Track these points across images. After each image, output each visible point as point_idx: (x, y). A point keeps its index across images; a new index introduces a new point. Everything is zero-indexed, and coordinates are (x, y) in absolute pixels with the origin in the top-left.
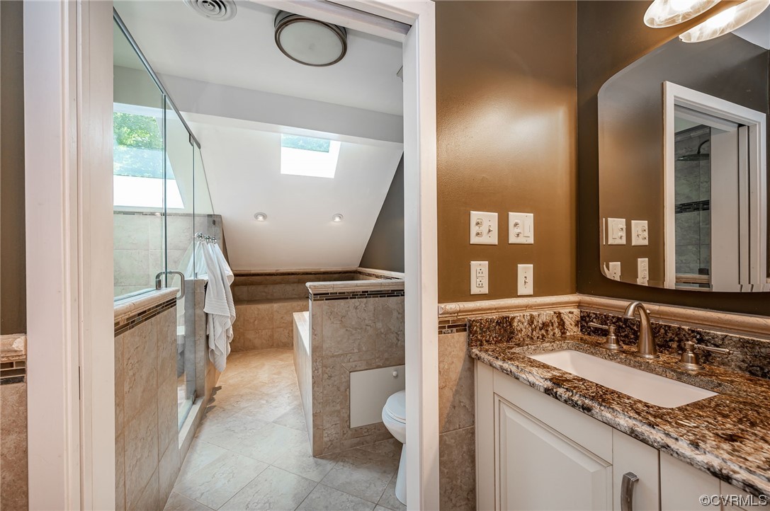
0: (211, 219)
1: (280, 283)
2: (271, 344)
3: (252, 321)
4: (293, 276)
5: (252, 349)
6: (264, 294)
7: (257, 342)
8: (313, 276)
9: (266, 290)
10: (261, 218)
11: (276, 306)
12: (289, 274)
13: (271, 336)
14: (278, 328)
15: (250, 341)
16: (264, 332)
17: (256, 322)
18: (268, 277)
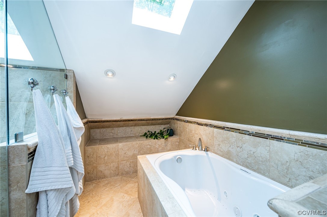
0: (63, 74)
1: (123, 126)
2: (117, 173)
3: (103, 157)
4: (132, 122)
5: (103, 178)
6: (111, 134)
7: (107, 172)
8: (145, 121)
9: (113, 131)
10: (110, 74)
11: (120, 145)
12: (129, 120)
13: (117, 168)
14: (122, 161)
15: (102, 172)
16: (112, 165)
17: (106, 158)
18: (114, 123)
